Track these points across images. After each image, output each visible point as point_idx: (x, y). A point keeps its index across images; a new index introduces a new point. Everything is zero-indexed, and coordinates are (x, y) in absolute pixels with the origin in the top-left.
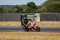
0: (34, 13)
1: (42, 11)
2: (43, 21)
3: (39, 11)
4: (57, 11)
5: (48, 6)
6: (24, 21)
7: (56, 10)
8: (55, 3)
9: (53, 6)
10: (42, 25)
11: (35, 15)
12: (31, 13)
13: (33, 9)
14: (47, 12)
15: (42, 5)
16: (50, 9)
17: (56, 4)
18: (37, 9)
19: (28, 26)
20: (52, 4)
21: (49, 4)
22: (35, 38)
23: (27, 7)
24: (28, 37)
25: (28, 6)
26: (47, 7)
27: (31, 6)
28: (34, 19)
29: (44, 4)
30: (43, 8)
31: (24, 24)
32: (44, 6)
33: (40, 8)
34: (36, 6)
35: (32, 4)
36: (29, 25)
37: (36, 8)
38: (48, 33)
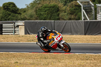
0: (14, 21)
1: (28, 18)
2: (29, 34)
3: (22, 17)
4: (53, 17)
5: (37, 9)
6: (42, 34)
7: (51, 16)
8: (49, 3)
9: (47, 9)
10: (29, 41)
11: (16, 24)
12: (9, 21)
13: (12, 14)
14: (36, 19)
15: (28, 7)
16: (42, 13)
17: (52, 5)
18: (20, 14)
19: (49, 43)
20: (45, 5)
21: (40, 5)
22: (17, 63)
23: (2, 10)
24: (5, 61)
25: (5, 9)
26: (36, 11)
27: (10, 9)
28: (15, 30)
29: (32, 6)
30: (30, 13)
31: (42, 39)
32: (32, 9)
33: (25, 12)
34: (18, 9)
35: (12, 5)
36: (50, 41)
37: (18, 12)
38: (39, 54)
